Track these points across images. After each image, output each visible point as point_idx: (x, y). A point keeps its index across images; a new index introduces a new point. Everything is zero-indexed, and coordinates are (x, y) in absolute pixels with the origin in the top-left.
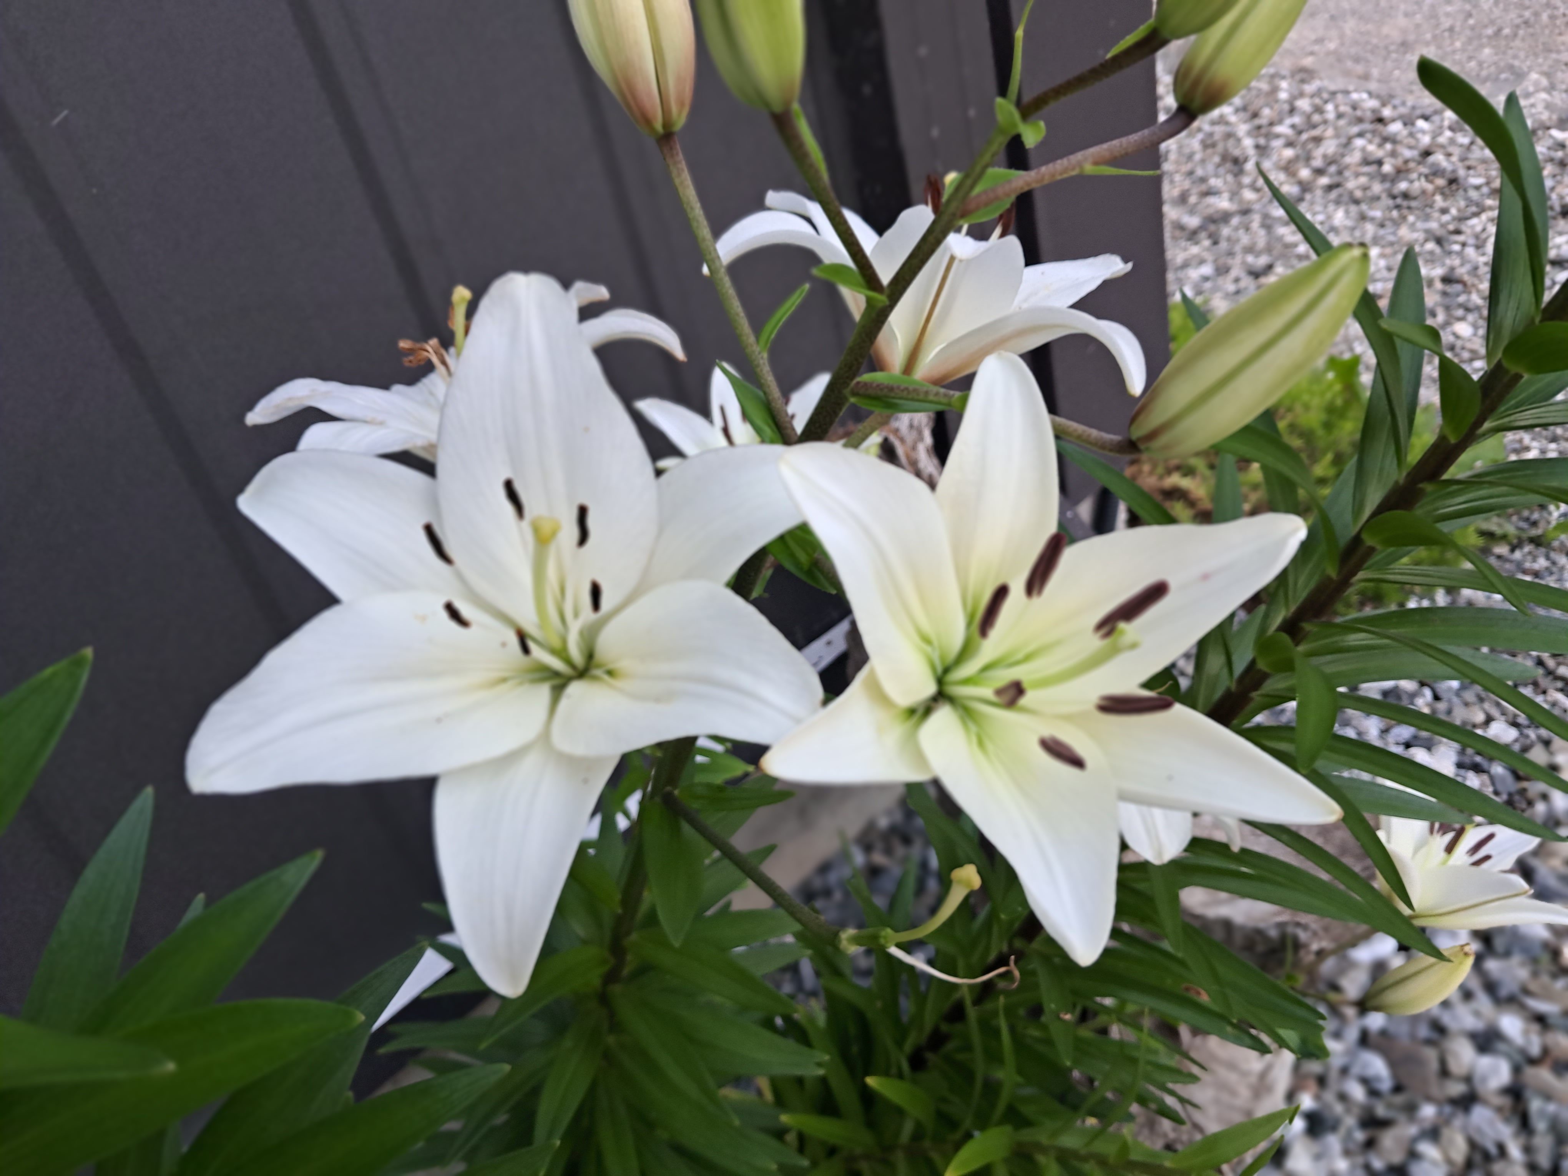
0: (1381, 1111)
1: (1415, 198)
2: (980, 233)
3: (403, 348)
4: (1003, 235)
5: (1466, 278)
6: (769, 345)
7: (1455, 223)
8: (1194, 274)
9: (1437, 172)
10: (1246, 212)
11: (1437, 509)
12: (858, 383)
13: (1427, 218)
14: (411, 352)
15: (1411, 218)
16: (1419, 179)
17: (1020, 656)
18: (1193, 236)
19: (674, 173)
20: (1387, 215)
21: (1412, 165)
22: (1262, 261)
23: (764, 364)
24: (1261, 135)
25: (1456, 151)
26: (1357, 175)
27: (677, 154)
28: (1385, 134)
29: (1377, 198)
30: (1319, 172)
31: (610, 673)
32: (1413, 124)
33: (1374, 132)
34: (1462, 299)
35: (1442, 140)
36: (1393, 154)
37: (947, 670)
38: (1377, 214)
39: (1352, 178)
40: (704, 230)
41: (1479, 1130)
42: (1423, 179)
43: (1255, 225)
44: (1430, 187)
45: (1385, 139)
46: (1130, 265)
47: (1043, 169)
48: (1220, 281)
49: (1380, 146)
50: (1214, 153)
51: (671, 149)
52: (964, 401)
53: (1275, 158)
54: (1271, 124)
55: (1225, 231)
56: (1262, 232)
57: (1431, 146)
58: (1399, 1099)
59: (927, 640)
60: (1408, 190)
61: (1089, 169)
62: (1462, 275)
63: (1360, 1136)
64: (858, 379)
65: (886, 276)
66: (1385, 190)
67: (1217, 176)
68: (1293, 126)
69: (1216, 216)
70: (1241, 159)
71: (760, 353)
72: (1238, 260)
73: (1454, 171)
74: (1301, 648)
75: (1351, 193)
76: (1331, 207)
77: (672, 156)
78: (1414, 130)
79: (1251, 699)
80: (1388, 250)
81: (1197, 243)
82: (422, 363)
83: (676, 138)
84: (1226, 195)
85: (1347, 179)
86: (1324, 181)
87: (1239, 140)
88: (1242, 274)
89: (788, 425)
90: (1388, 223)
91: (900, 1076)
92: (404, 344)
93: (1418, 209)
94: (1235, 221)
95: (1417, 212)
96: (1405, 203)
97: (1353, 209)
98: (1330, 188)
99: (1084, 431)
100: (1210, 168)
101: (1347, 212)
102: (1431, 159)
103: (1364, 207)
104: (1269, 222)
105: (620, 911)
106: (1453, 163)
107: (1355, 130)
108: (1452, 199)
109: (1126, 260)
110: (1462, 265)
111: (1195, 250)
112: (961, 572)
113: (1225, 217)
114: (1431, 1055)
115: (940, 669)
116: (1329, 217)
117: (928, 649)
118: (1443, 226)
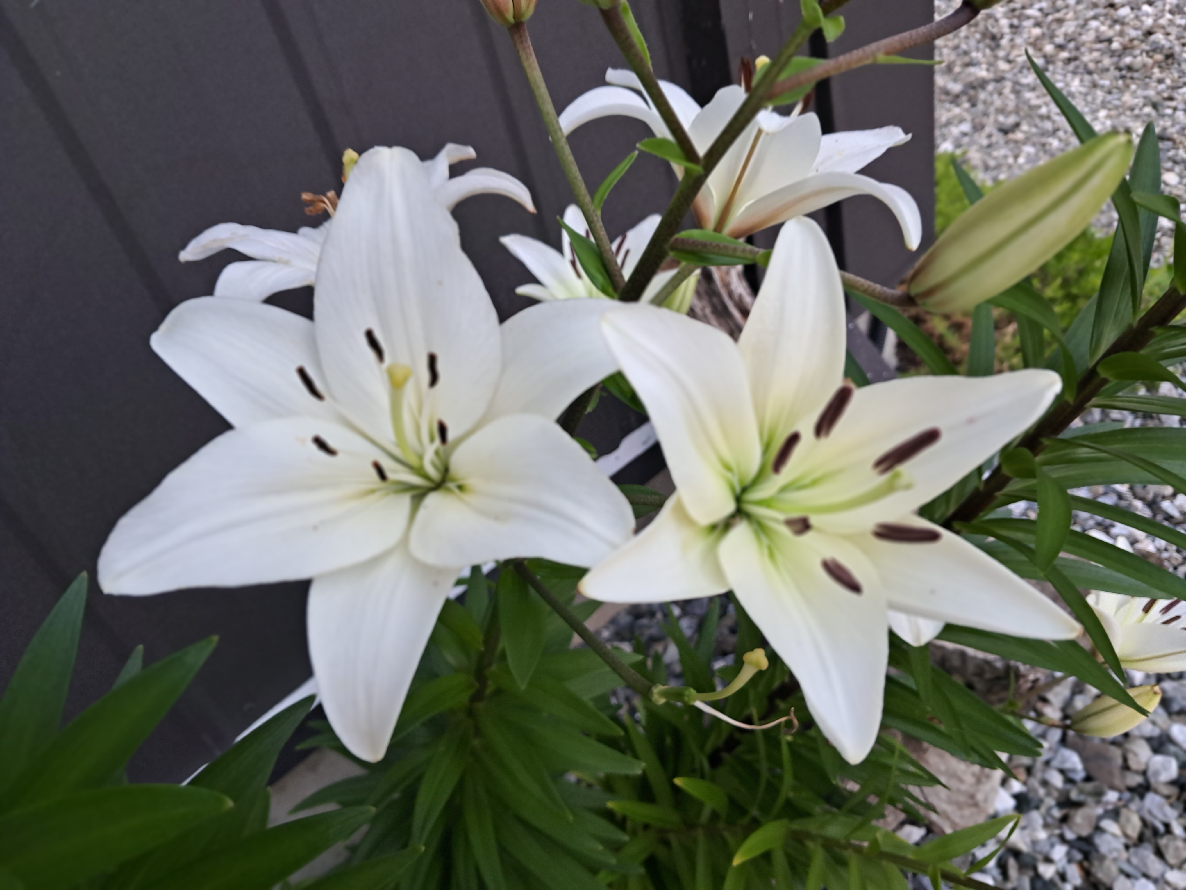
0: (1074, 795)
1: (1137, 71)
2: (785, 111)
3: (305, 200)
4: (803, 111)
5: (1175, 136)
6: (602, 204)
7: (1169, 91)
8: (955, 131)
9: (1156, 49)
10: (999, 80)
11: (1163, 348)
12: (677, 240)
13: (1146, 86)
14: (311, 203)
15: (1133, 87)
16: (1141, 54)
17: (807, 481)
18: (955, 99)
19: (523, 57)
20: (1114, 83)
21: (1136, 43)
22: (1011, 120)
23: (598, 220)
24: (1014, 17)
25: (1174, 31)
26: (1091, 50)
27: (526, 41)
28: (1115, 17)
29: (1107, 70)
30: (1061, 47)
31: (461, 488)
32: (1139, 9)
33: (1106, 15)
34: (1171, 153)
35: (1163, 21)
36: (1121, 34)
37: (745, 490)
38: (1106, 83)
39: (1087, 54)
40: (548, 107)
41: (1150, 812)
42: (1144, 55)
43: (1007, 91)
44: (1150, 61)
45: (1115, 21)
46: (910, 136)
47: (842, 59)
48: (976, 136)
49: (1111, 27)
50: (976, 32)
51: (521, 36)
52: (767, 258)
53: (1025, 36)
54: (1023, 8)
55: (982, 96)
56: (1012, 97)
57: (1152, 27)
58: (1089, 787)
59: (728, 468)
60: (1132, 63)
61: (882, 58)
62: (1173, 133)
63: (1057, 813)
64: (677, 236)
65: (702, 148)
66: (1113, 64)
67: (978, 50)
68: (1041, 10)
69: (975, 84)
70: (999, 36)
71: (594, 211)
72: (992, 118)
73: (1170, 48)
74: (1039, 459)
75: (1086, 66)
76: (1069, 76)
77: (522, 42)
78: (1140, 13)
79: (996, 497)
80: (1114, 113)
81: (958, 105)
82: (320, 213)
83: (525, 27)
84: (984, 66)
85: (1082, 54)
86: (1065, 55)
87: (997, 20)
88: (995, 132)
89: (617, 273)
90: (1115, 91)
91: (703, 777)
92: (306, 196)
93: (1139, 79)
94: (990, 87)
95: (1138, 82)
96: (1129, 75)
97: (1087, 77)
98: (1069, 60)
99: (870, 286)
100: (972, 43)
101: (1082, 81)
102: (1152, 38)
103: (1096, 77)
104: (1018, 88)
105: (482, 649)
106: (1170, 41)
107: (1091, 13)
108: (1167, 71)
109: (906, 132)
110: (1173, 125)
111: (957, 111)
112: (759, 409)
113: (983, 84)
114: (1116, 753)
115: (738, 489)
116: (1067, 85)
117: (729, 475)
118: (1159, 93)
